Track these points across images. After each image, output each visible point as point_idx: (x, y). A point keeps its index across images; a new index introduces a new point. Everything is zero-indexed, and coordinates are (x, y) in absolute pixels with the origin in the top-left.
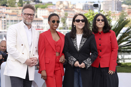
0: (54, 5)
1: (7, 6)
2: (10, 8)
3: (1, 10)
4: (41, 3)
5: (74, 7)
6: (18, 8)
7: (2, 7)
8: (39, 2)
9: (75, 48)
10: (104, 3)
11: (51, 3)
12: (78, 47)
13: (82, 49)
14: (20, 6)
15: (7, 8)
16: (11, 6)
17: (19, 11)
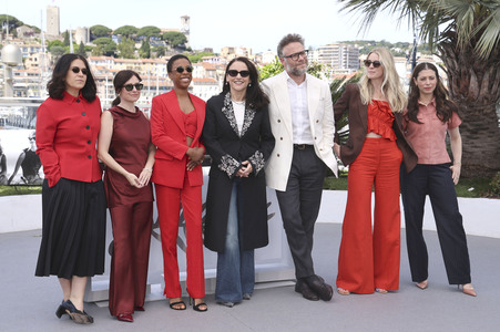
0: (217, 55)
1: (116, 56)
2: (122, 59)
3: (103, 64)
4: (190, 50)
5: (259, 59)
6: (140, 60)
7: (105, 58)
8: (184, 49)
9: (233, 131)
10: (322, 52)
11: (211, 50)
12: (240, 130)
13: (249, 132)
14: (144, 57)
15: (117, 60)
16: (125, 57)
17: (142, 66)
